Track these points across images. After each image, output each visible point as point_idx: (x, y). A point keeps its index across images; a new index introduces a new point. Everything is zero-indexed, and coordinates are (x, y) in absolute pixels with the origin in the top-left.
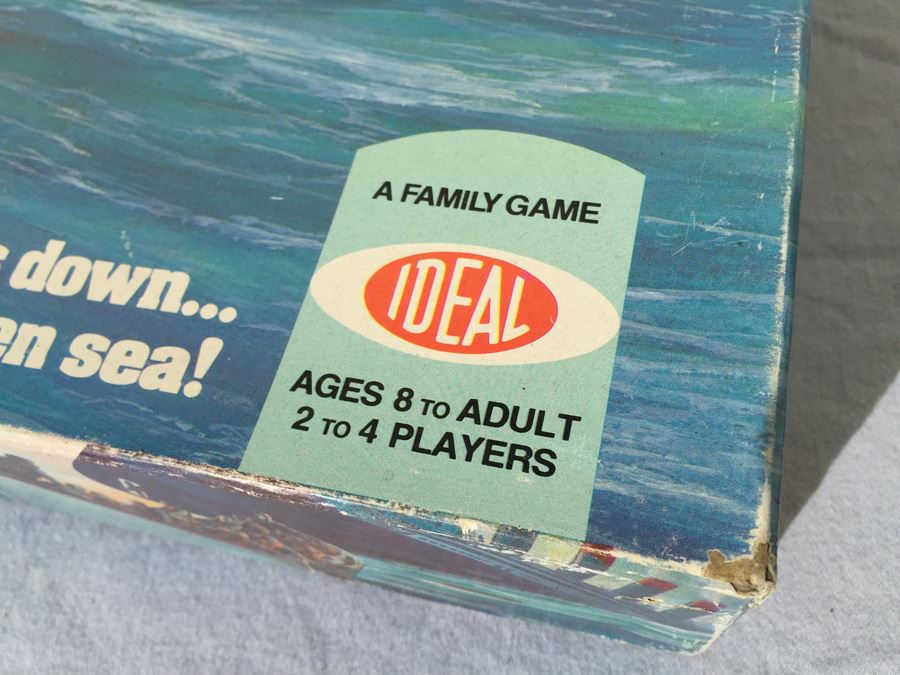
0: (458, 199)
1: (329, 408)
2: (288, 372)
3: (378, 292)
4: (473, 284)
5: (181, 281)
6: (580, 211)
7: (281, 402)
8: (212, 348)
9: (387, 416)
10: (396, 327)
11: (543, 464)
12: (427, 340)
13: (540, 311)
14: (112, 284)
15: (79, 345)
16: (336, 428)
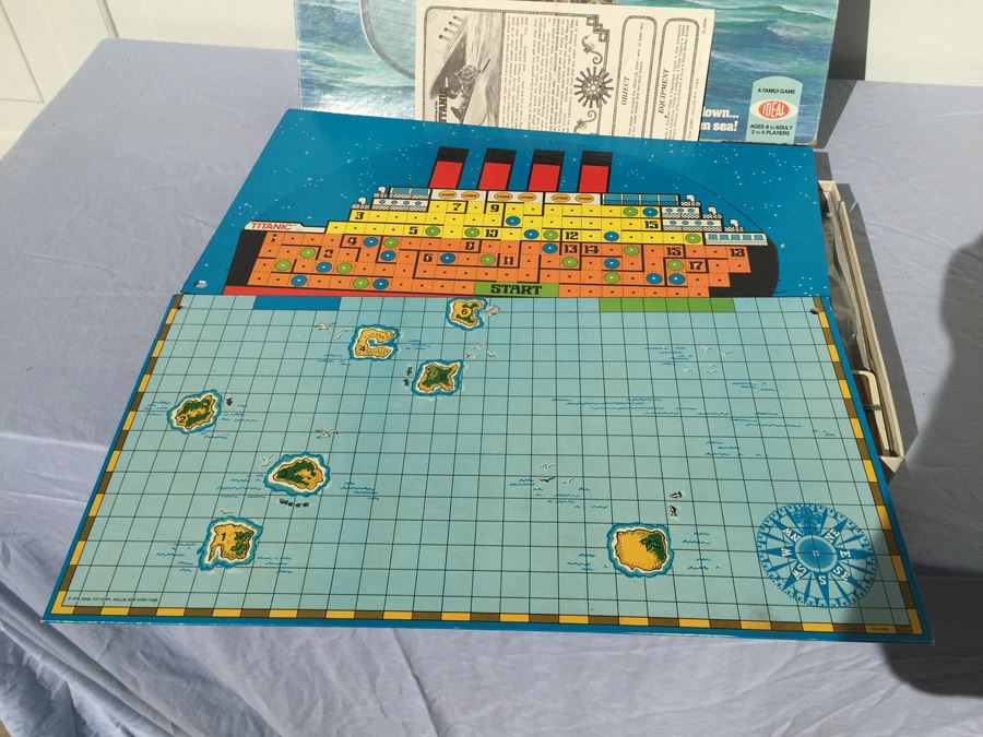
0: (772, 91)
1: (756, 130)
2: (749, 126)
3: (761, 110)
4: (776, 106)
5: (728, 112)
6: (792, 92)
7: (749, 130)
8: (736, 122)
9: (765, 130)
10: (764, 115)
11: (788, 134)
12: (770, 117)
13: (786, 110)
14: (717, 114)
15: (715, 125)
16: (758, 133)
